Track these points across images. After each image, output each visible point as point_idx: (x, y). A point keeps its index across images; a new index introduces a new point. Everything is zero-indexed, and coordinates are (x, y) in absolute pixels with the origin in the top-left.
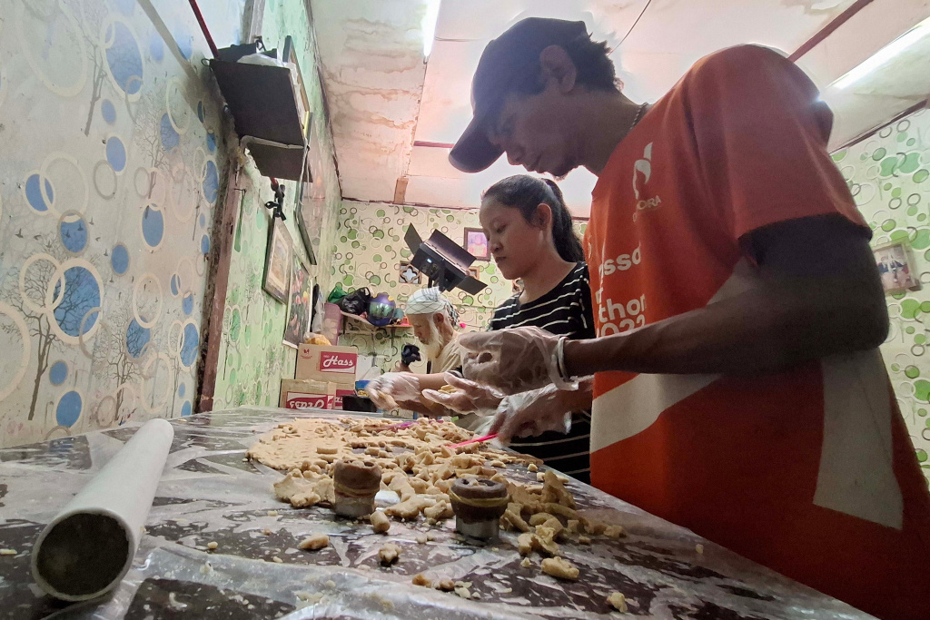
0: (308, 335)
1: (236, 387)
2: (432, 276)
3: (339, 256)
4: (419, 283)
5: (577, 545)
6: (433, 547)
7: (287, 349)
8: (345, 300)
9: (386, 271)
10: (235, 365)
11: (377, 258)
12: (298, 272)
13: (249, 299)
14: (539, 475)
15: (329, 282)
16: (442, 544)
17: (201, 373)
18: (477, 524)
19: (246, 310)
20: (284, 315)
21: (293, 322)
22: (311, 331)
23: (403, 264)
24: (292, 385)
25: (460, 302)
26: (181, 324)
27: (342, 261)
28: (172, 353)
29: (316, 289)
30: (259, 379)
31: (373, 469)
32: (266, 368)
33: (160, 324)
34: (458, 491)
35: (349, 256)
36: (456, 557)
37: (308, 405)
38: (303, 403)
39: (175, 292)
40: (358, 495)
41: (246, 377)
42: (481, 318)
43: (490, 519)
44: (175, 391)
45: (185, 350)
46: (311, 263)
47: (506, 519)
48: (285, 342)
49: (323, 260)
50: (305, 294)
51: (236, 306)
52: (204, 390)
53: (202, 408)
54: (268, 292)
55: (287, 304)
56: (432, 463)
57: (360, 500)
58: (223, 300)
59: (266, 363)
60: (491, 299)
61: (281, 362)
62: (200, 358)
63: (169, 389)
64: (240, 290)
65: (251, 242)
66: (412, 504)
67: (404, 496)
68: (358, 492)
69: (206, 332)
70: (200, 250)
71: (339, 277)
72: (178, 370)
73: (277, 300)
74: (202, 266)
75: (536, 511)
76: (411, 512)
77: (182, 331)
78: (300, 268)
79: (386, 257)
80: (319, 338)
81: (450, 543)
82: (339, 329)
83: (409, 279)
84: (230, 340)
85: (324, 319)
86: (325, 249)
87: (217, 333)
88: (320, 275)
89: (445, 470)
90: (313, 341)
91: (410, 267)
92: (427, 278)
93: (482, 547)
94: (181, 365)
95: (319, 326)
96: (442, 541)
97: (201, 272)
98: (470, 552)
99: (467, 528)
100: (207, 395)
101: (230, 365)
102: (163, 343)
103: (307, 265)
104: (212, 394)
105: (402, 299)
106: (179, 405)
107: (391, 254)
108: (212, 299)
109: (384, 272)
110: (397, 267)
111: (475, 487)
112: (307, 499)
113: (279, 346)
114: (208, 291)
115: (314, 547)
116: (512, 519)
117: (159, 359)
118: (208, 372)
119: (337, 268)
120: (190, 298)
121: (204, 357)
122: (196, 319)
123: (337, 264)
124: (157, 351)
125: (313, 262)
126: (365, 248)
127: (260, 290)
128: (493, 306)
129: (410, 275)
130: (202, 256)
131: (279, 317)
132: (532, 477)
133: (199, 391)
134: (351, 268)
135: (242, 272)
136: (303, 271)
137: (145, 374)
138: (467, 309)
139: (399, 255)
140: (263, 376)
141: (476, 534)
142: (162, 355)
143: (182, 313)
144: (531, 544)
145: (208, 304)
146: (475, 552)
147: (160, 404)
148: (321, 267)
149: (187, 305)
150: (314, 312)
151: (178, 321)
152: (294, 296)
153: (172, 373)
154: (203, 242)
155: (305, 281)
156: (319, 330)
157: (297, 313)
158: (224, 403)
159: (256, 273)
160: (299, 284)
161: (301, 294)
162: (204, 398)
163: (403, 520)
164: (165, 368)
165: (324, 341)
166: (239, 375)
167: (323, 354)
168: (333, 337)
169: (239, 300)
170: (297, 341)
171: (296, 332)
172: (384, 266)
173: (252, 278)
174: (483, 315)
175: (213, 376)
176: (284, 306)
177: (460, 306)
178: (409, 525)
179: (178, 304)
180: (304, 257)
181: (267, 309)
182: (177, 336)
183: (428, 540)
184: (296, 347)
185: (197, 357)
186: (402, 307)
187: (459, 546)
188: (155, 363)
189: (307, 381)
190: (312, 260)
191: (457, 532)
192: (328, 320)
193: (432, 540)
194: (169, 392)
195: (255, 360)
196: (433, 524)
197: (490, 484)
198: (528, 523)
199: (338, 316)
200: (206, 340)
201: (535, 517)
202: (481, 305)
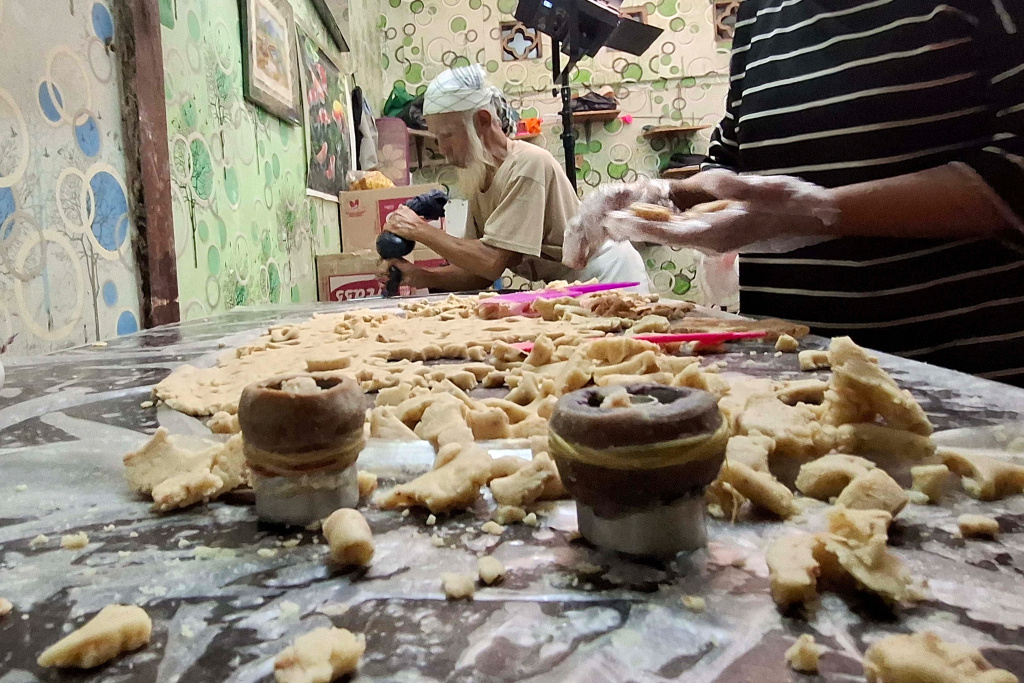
0: (352, 175)
1: (224, 279)
2: (558, 33)
3: (391, 34)
4: (539, 56)
5: (956, 544)
6: (491, 608)
7: (317, 205)
8: (412, 109)
9: (477, 45)
10: (214, 239)
11: (458, 24)
12: (314, 67)
13: (221, 121)
14: (806, 356)
15: (382, 82)
16: (523, 596)
17: (142, 258)
18: (633, 517)
19: (217, 142)
20: (301, 144)
21: (320, 157)
22: (359, 168)
23: (506, 27)
24: (334, 264)
25: (618, 78)
26: (82, 176)
27: (398, 41)
28: (73, 228)
29: (356, 96)
30: (270, 260)
31: (332, 396)
32: (281, 241)
33: (32, 179)
34: (566, 427)
35: (409, 30)
36: (560, 647)
37: (367, 294)
38: (357, 292)
39: (53, 115)
40: (296, 468)
41: (243, 257)
42: (659, 100)
43: (671, 498)
44: (95, 296)
45: (101, 223)
46: (339, 49)
47: (727, 486)
48: (310, 192)
49: (364, 43)
50: (337, 106)
51: (196, 135)
52: (154, 287)
53: (156, 320)
54: (258, 105)
55: (302, 125)
56: (548, 361)
57: (304, 480)
58: (161, 124)
59: (279, 232)
60: (675, 61)
61: (309, 226)
62: (135, 233)
63: (80, 296)
64: (197, 104)
65: (204, 13)
66: (460, 471)
67: (447, 448)
68: (293, 459)
69: (137, 185)
70: (93, 33)
71: (396, 72)
72: (93, 260)
73: (281, 120)
74: (104, 65)
75: (816, 451)
76: (453, 494)
77: (86, 186)
78: (316, 58)
79: (474, 19)
80: (371, 177)
81: (549, 592)
82: (409, 159)
83: (519, 52)
84: (195, 196)
85: (380, 146)
86: (364, 22)
87: (160, 185)
88: (362, 70)
89: (569, 373)
90: (363, 185)
91: (520, 31)
92: (549, 38)
93: (650, 589)
94: (98, 248)
95: (371, 158)
96: (525, 580)
97: (104, 76)
98: (608, 617)
99: (607, 531)
100: (163, 297)
101: (204, 240)
102: (47, 212)
103: (332, 53)
104: (174, 293)
105: (512, 90)
106: (110, 320)
107: (481, 12)
108: (136, 123)
109: (473, 47)
110: (496, 34)
111: (620, 412)
112: (188, 489)
113: (300, 200)
114: (127, 110)
115: (88, 662)
116: (745, 486)
117: (44, 244)
118: (156, 256)
119: (391, 56)
120: (91, 125)
121: (142, 231)
122: (111, 162)
123: (390, 48)
124: (39, 228)
125: (343, 46)
126: (433, 10)
127: (242, 104)
128: (679, 75)
129: (520, 45)
130: (101, 45)
131: (290, 149)
132: (787, 363)
133: (146, 290)
134: (415, 50)
135: (196, 71)
136: (326, 65)
137: (20, 270)
138: (631, 88)
139: (495, 12)
140: (278, 254)
141: (634, 546)
142: (50, 233)
143: (78, 154)
144: (812, 572)
145: (130, 133)
146: (625, 616)
147: (67, 322)
148: (362, 56)
149: (87, 137)
150: (359, 135)
151: (73, 170)
152: (314, 110)
153: (80, 267)
154: (96, 17)
155: (332, 83)
156: (373, 166)
157: (327, 140)
158: (205, 307)
159: (228, 72)
160: (321, 88)
161: (328, 105)
162: (157, 302)
163: (432, 519)
164: (62, 256)
165: (382, 182)
166: (226, 256)
167: (382, 203)
168: (400, 176)
169: (200, 121)
170: (335, 188)
171: (330, 173)
172: (472, 36)
173: (219, 83)
174: (663, 94)
175: (169, 262)
176: (298, 129)
177: (618, 85)
178: (441, 534)
179: (65, 137)
180: (321, 38)
181: (262, 137)
182: (76, 196)
183: (482, 583)
184: (335, 199)
185: (130, 231)
186: (515, 105)
187: (579, 597)
188: (38, 250)
189: (359, 253)
190: (340, 45)
191: (580, 541)
192: (388, 148)
193: (498, 582)
194: (83, 298)
195: (254, 226)
196: (515, 525)
197: (667, 395)
198: (793, 489)
199: (404, 136)
200: (140, 198)
201: (812, 471)
202: (657, 77)
